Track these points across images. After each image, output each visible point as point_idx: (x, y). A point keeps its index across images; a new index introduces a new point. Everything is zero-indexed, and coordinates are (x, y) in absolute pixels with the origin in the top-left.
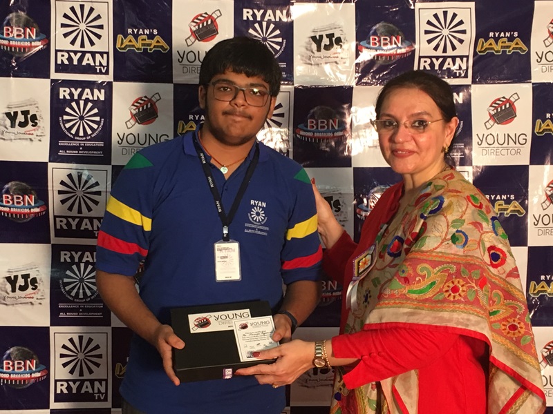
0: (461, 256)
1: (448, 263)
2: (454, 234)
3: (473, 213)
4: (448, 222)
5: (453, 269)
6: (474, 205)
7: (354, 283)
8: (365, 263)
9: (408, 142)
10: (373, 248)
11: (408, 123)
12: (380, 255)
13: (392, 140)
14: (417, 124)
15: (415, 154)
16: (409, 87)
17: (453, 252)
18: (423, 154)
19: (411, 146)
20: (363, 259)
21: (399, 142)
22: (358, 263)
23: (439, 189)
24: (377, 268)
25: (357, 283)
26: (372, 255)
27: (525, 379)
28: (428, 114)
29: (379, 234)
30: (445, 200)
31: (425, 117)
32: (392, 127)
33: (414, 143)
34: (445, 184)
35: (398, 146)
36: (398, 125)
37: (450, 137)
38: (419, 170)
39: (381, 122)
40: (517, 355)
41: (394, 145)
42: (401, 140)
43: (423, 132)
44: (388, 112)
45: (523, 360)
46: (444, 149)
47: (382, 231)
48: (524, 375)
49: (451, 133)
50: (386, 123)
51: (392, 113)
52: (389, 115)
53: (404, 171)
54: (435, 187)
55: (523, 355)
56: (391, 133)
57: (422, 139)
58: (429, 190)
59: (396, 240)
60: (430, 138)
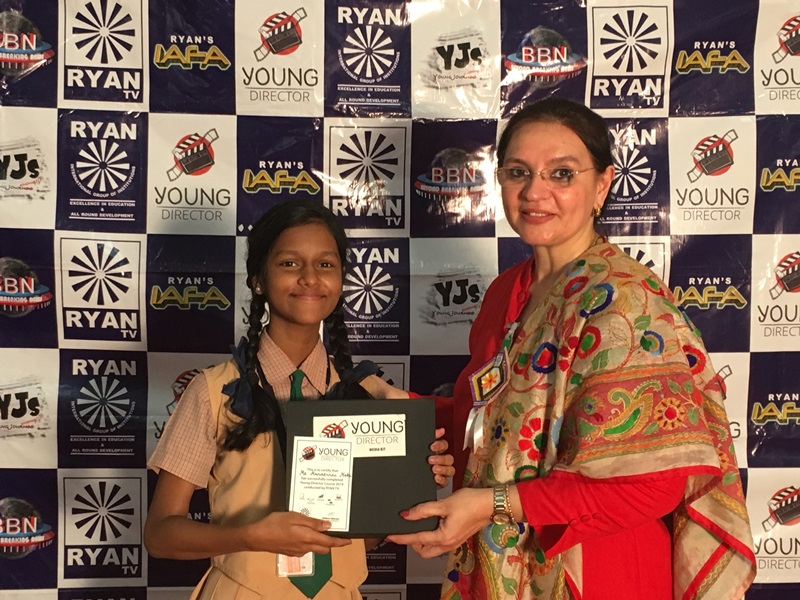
0: (658, 365)
1: (649, 378)
2: (643, 339)
3: (657, 303)
4: (629, 324)
5: (658, 386)
6: (654, 292)
7: (477, 410)
8: (490, 381)
9: (544, 199)
10: (500, 357)
11: (545, 172)
12: (517, 371)
13: (522, 196)
14: (558, 175)
15: (556, 217)
16: (548, 121)
17: (649, 362)
18: (566, 217)
19: (548, 206)
20: (487, 375)
21: (533, 201)
22: (479, 380)
23: (599, 271)
24: (514, 390)
25: (482, 410)
26: (500, 368)
27: (727, 533)
28: (574, 160)
29: (507, 337)
30: (615, 289)
31: (571, 165)
32: (522, 178)
33: (553, 201)
34: (604, 262)
35: (531, 205)
36: (531, 176)
37: (603, 193)
38: (560, 240)
39: (506, 170)
40: (717, 500)
41: (525, 203)
42: (535, 196)
43: (569, 185)
44: (516, 157)
45: (724, 506)
46: (595, 211)
47: (511, 332)
48: (726, 527)
49: (604, 189)
50: (513, 172)
51: (523, 158)
52: (518, 161)
53: (540, 242)
54: (592, 268)
55: (725, 499)
56: (521, 186)
57: (566, 196)
58: (582, 272)
59: (546, 349)
60: (577, 194)
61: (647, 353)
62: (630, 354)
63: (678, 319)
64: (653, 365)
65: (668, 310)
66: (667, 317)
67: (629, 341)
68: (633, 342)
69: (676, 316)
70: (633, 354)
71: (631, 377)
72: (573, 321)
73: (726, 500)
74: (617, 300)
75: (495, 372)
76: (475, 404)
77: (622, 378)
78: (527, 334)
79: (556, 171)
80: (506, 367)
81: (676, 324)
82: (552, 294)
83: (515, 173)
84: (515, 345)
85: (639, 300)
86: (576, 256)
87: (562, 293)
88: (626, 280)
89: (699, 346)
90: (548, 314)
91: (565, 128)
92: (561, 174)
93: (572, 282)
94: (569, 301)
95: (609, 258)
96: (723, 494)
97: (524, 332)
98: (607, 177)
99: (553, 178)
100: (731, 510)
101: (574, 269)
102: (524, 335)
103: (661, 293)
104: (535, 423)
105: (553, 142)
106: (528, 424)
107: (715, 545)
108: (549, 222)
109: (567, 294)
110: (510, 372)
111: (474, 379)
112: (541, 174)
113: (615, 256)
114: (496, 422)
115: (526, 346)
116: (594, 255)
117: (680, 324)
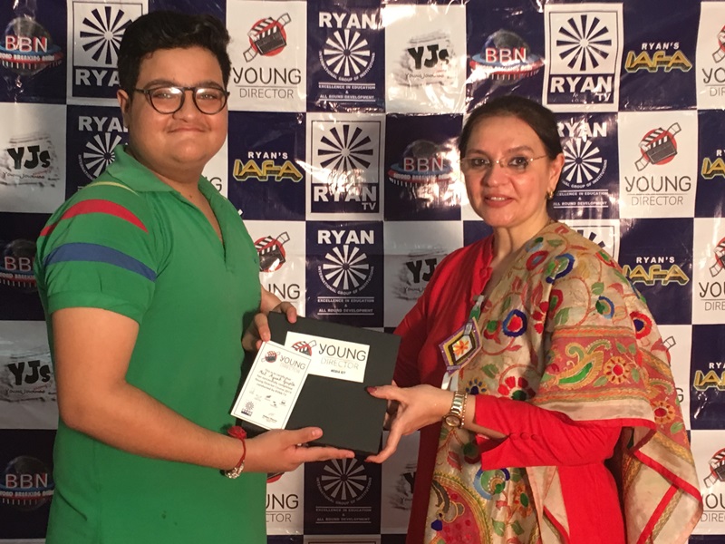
0: (612, 328)
1: (601, 338)
2: (598, 302)
3: (609, 274)
4: (587, 288)
5: (608, 345)
7: (450, 374)
8: (462, 347)
9: (504, 185)
10: (469, 326)
11: (504, 160)
12: (486, 336)
13: (484, 183)
14: (514, 162)
15: (514, 201)
16: (504, 115)
17: (602, 324)
18: (523, 201)
19: (507, 191)
20: (458, 342)
21: (494, 186)
22: (450, 348)
23: (558, 246)
24: (486, 353)
25: (457, 373)
26: (471, 335)
27: (676, 476)
28: (529, 149)
29: (475, 308)
30: (576, 258)
31: (526, 153)
32: (483, 166)
33: (512, 187)
34: (561, 238)
35: (492, 190)
36: (491, 164)
37: (554, 178)
38: (519, 221)
39: (468, 160)
40: (666, 447)
41: (486, 189)
42: (495, 182)
43: (524, 172)
44: (478, 147)
45: (673, 452)
46: (548, 195)
47: (479, 304)
48: (675, 470)
49: (556, 174)
50: (475, 162)
51: (483, 149)
52: (479, 152)
53: (501, 223)
54: (550, 243)
55: (673, 446)
56: (482, 174)
57: (522, 181)
58: (542, 247)
59: (515, 316)
60: (532, 180)
61: (601, 316)
62: (587, 314)
63: (627, 288)
64: (605, 327)
65: (619, 280)
66: (617, 286)
67: (587, 303)
68: (590, 304)
69: (625, 286)
70: (589, 315)
71: (587, 335)
72: (540, 288)
73: (675, 447)
74: (577, 268)
75: (466, 339)
76: (448, 368)
77: (579, 335)
78: (493, 304)
79: (512, 160)
80: (476, 333)
81: (625, 293)
82: (514, 267)
83: (476, 162)
84: (483, 315)
85: (596, 268)
86: (534, 234)
87: (525, 266)
88: (582, 251)
89: (645, 312)
90: (514, 285)
91: (519, 121)
92: (517, 162)
93: (533, 256)
94: (533, 272)
95: (564, 235)
96: (671, 441)
97: (490, 303)
98: (558, 163)
99: (510, 165)
100: (679, 456)
101: (533, 246)
102: (490, 305)
103: (612, 264)
104: (511, 381)
105: (508, 134)
106: (504, 383)
107: (666, 486)
108: (509, 205)
109: (531, 266)
110: (481, 338)
111: (445, 346)
112: (500, 162)
113: (569, 233)
114: (471, 383)
115: (495, 315)
116: (550, 232)
117: (628, 293)
